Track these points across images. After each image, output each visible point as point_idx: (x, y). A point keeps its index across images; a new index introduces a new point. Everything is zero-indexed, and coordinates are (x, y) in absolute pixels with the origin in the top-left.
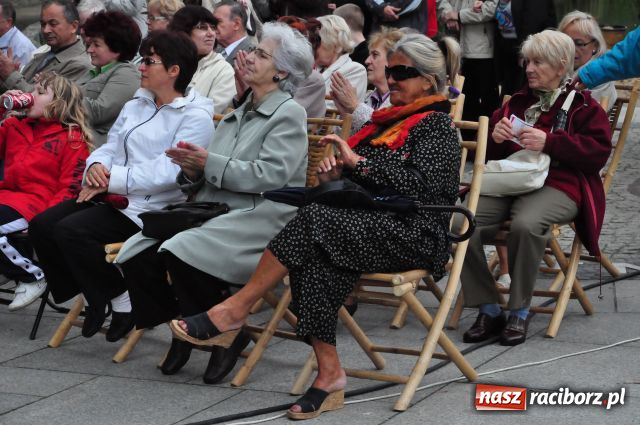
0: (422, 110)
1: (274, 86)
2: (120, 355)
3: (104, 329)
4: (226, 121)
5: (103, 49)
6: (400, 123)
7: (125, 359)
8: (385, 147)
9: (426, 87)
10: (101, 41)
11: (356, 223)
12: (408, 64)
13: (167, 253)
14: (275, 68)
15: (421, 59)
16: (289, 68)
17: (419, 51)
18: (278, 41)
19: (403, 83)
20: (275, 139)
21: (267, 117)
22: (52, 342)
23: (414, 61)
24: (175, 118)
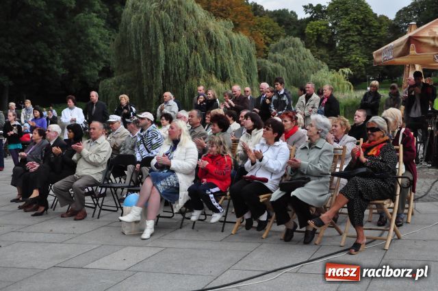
0: (381, 143)
1: (318, 136)
2: (264, 236)
3: (255, 227)
4: (302, 149)
5: (217, 127)
6: (375, 148)
7: (267, 237)
8: (373, 155)
9: (382, 134)
10: (216, 125)
11: (371, 183)
12: (376, 127)
13: (294, 197)
14: (317, 129)
15: (381, 125)
16: (322, 128)
17: (380, 122)
18: (316, 120)
19: (374, 133)
20: (325, 157)
21: (320, 149)
22: (233, 233)
23: (378, 125)
24: (277, 149)
